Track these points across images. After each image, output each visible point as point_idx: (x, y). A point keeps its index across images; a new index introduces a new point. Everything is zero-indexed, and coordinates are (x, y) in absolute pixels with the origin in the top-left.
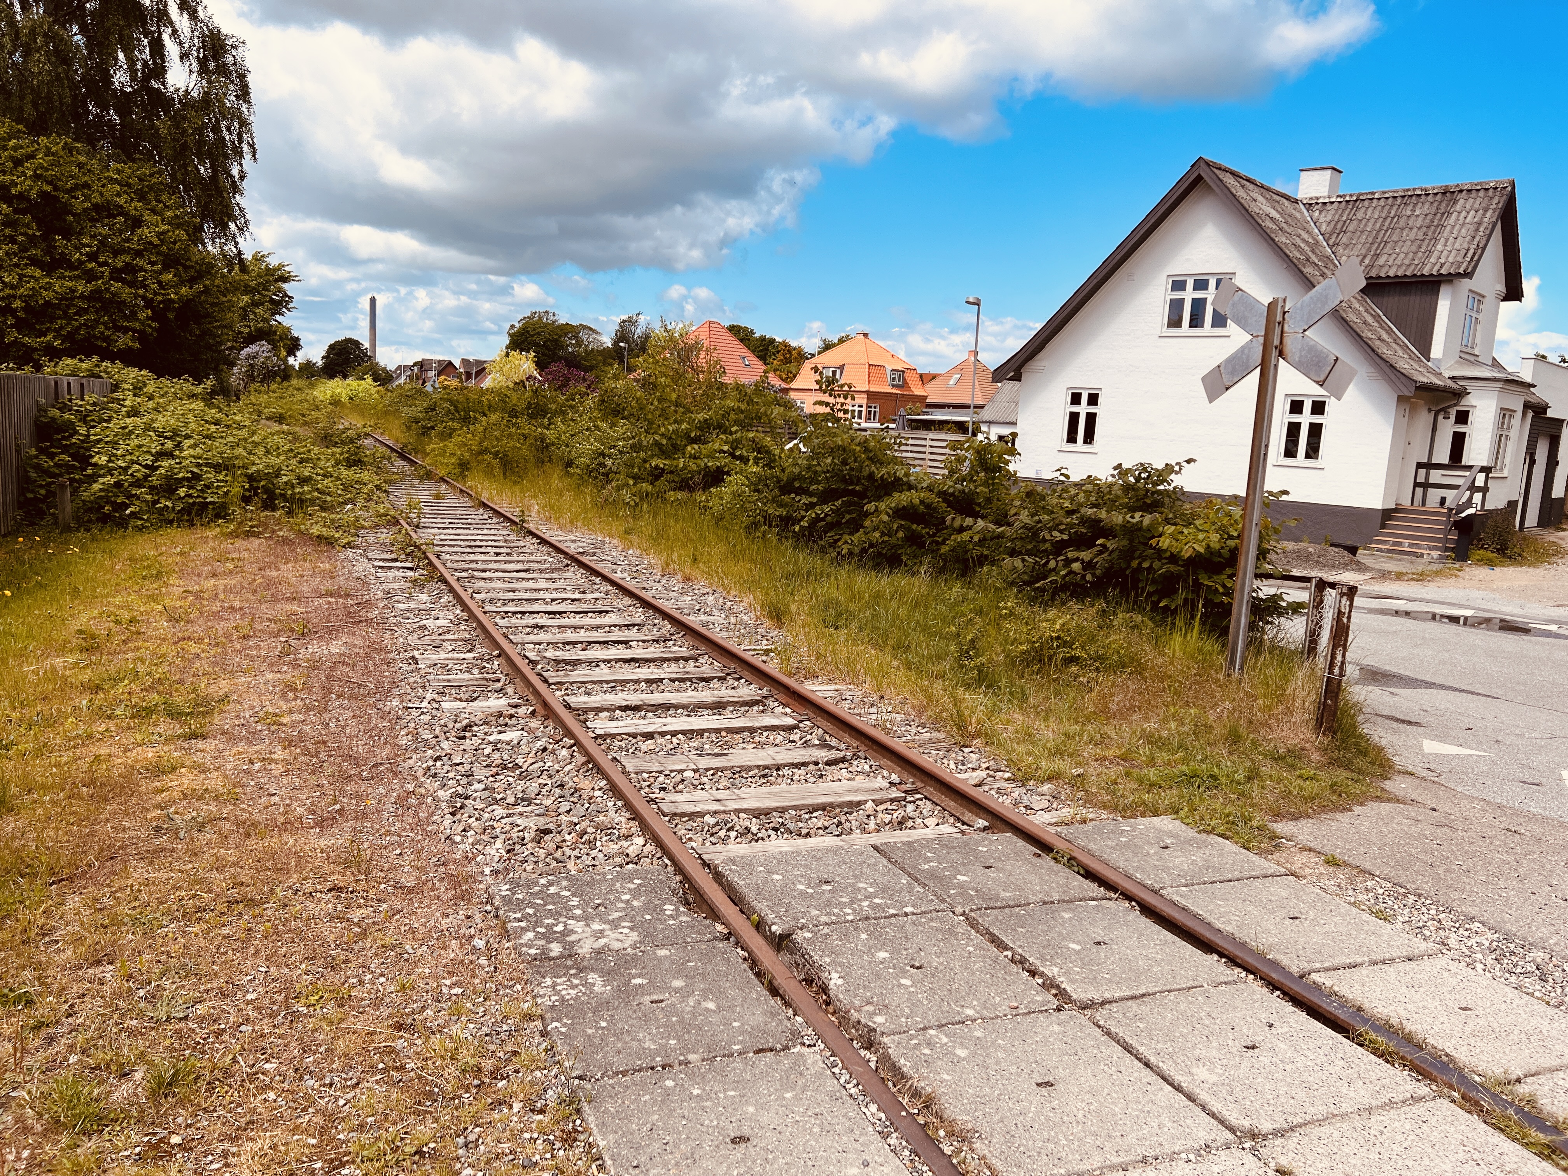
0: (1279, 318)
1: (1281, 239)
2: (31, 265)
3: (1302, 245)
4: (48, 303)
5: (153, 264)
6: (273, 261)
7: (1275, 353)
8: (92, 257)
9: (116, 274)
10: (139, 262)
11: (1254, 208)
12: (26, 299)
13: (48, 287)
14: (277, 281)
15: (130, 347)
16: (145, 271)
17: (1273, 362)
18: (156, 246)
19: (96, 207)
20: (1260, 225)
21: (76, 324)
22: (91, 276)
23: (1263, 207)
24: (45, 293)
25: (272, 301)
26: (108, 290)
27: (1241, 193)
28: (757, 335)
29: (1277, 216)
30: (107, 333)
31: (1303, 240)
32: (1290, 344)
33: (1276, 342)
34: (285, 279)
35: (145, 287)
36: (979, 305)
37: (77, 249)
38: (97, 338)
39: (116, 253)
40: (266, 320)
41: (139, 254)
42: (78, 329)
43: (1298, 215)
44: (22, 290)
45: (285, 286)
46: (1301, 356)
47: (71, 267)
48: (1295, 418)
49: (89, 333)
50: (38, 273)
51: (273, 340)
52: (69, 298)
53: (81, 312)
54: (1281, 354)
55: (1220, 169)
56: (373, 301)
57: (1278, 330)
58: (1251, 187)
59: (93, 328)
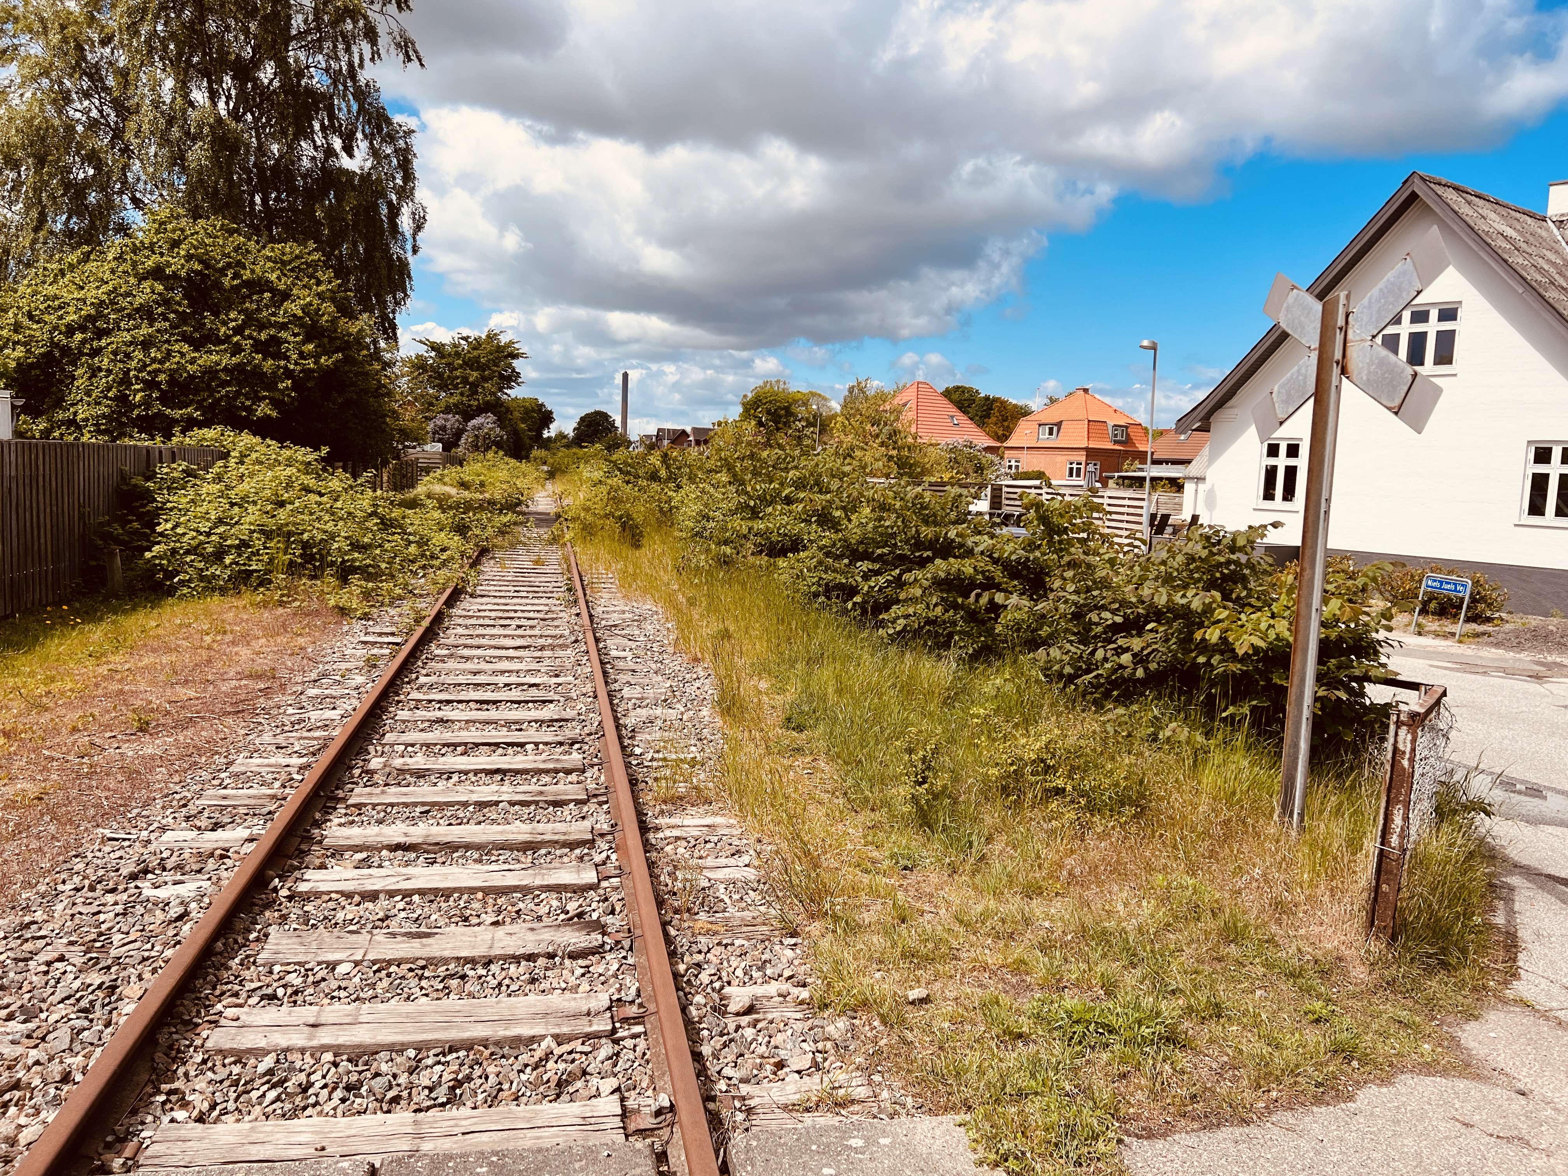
0: (1341, 322)
1: (1517, 259)
2: (180, 341)
3: (1546, 267)
4: (192, 377)
5: (295, 335)
6: (504, 339)
7: (1336, 370)
8: (238, 331)
9: (259, 346)
10: (283, 334)
11: (1481, 226)
12: (172, 373)
13: (192, 362)
14: (506, 357)
15: (269, 416)
16: (289, 343)
17: (1334, 382)
18: (301, 318)
19: (248, 284)
20: (1489, 245)
21: (218, 395)
22: (237, 349)
23: (1495, 225)
24: (189, 367)
25: (501, 376)
26: (250, 363)
27: (1465, 210)
28: (982, 395)
29: (1514, 234)
30: (248, 403)
31: (1549, 261)
32: (1358, 357)
33: (1338, 355)
34: (515, 356)
35: (287, 358)
36: (1155, 349)
37: (225, 323)
38: (238, 408)
39: (261, 327)
40: (494, 394)
41: (283, 327)
42: (221, 399)
43: (1544, 234)
44: (168, 364)
45: (516, 363)
46: (1369, 373)
47: (220, 342)
48: (1541, 469)
49: (230, 403)
50: (186, 348)
51: (499, 412)
52: (210, 372)
53: (224, 384)
54: (1344, 371)
55: (1439, 184)
56: (625, 376)
57: (1339, 338)
58: (1481, 202)
59: (235, 398)
